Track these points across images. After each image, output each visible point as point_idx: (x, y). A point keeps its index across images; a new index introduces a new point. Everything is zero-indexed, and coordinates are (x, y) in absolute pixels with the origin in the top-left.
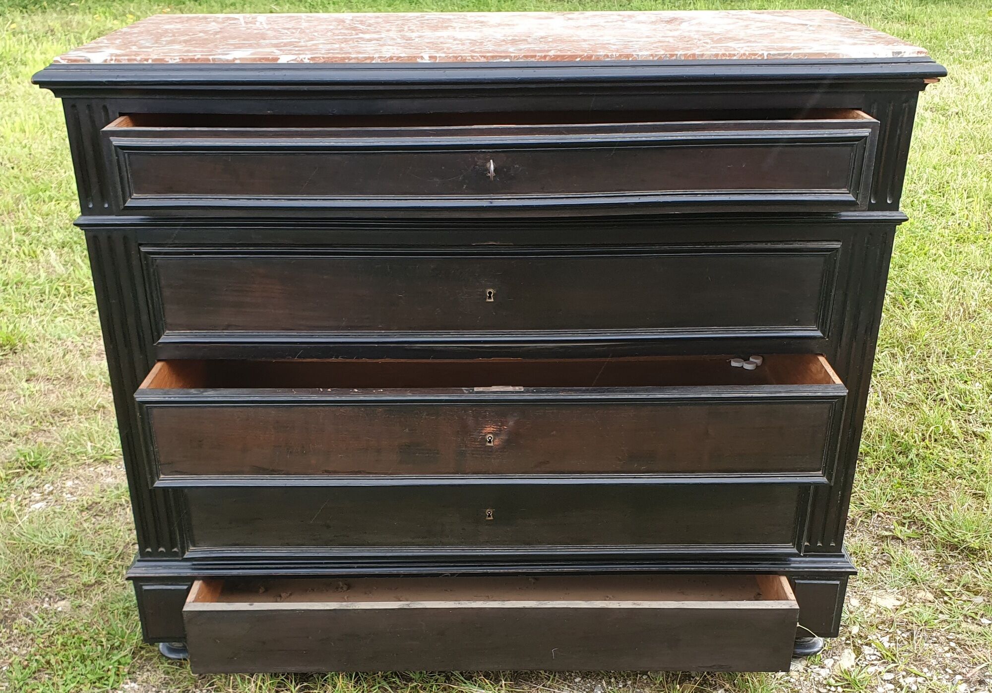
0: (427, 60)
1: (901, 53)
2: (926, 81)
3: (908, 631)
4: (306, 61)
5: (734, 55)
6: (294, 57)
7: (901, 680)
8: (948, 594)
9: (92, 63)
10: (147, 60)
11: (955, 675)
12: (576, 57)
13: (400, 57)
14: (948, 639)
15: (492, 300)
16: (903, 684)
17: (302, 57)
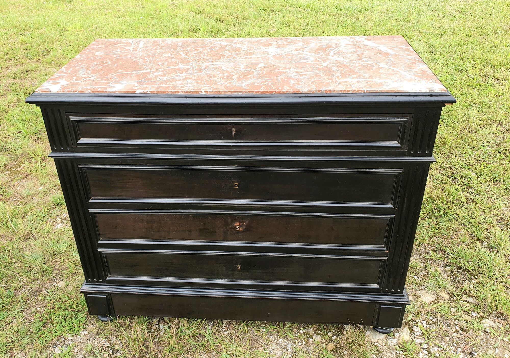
0: (203, 93)
1: (433, 90)
2: (445, 104)
3: (436, 318)
4: (148, 92)
5: (350, 91)
6: (143, 91)
7: (431, 350)
8: (456, 296)
9: (52, 92)
10: (76, 91)
11: (458, 347)
12: (273, 92)
13: (191, 92)
14: (455, 324)
16: (432, 352)
17: (146, 90)
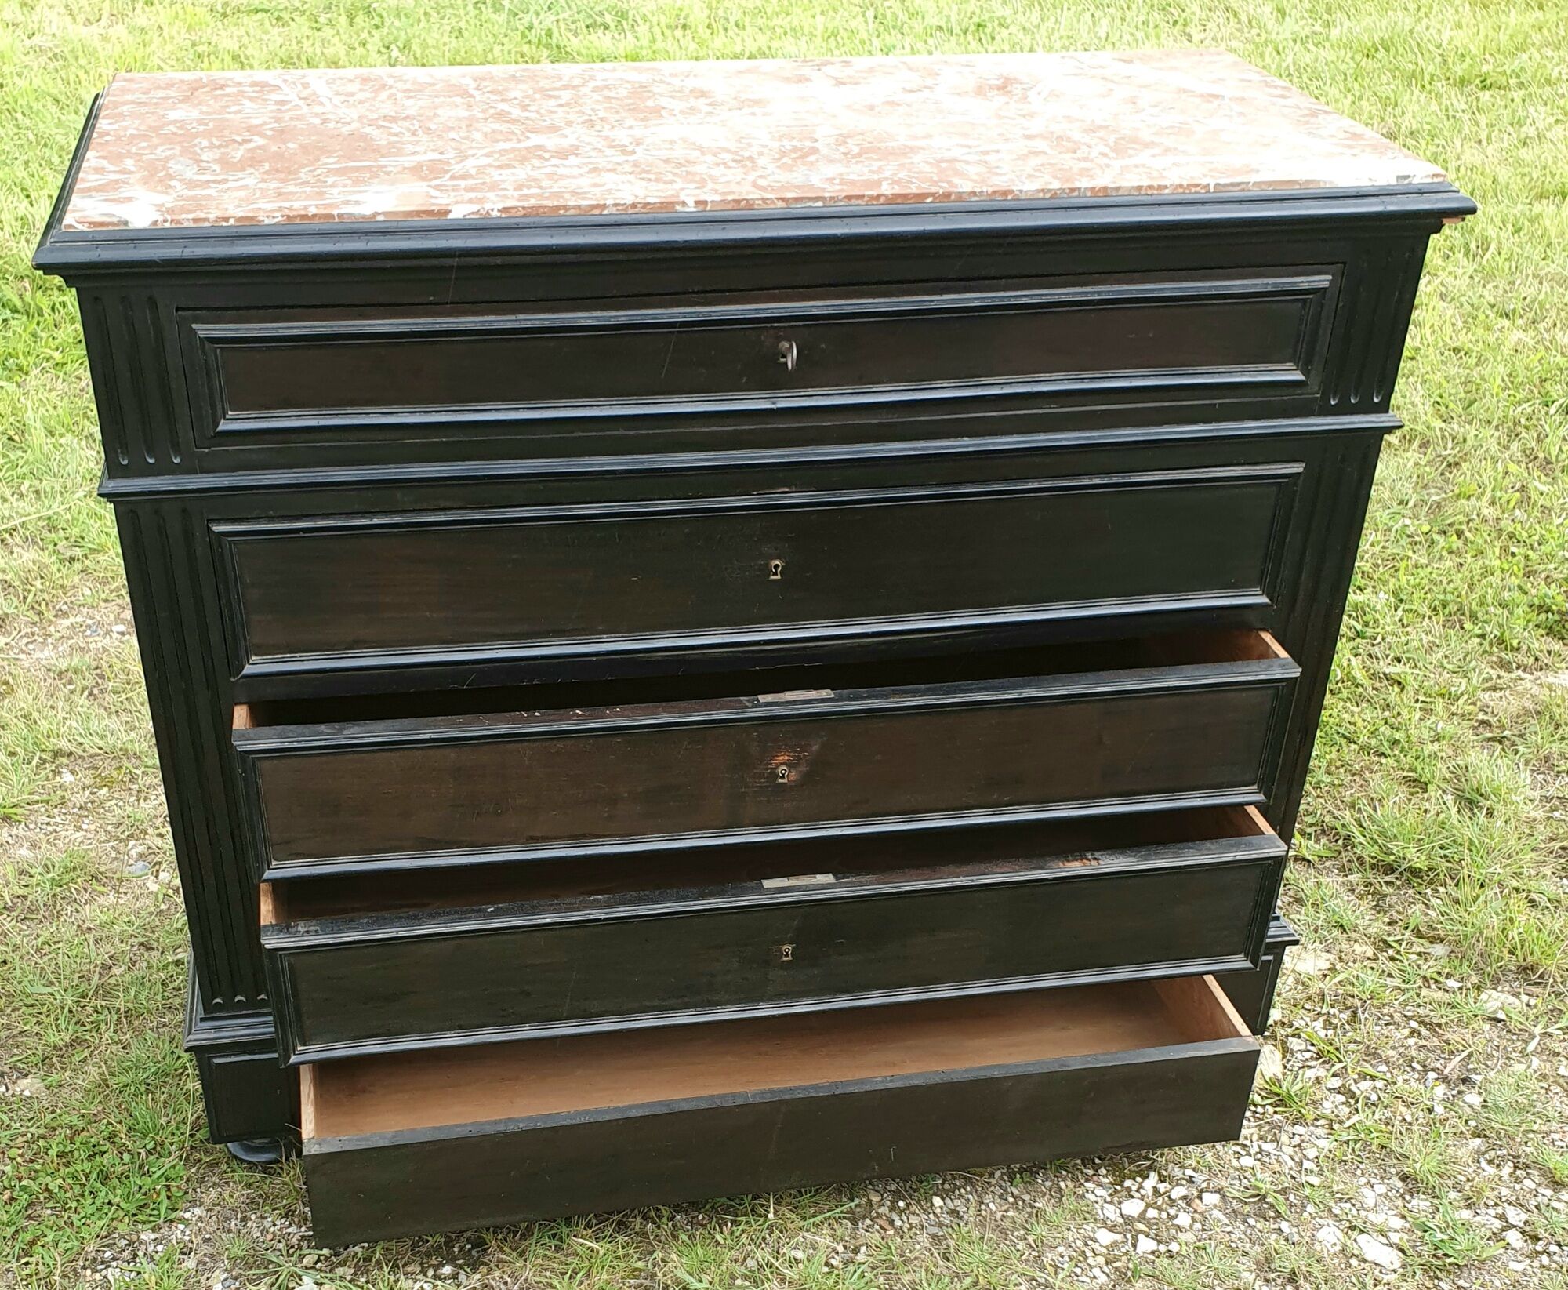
0: (691, 208)
1: (1409, 177)
2: (1443, 221)
3: (1347, 1009)
4: (495, 214)
6: (475, 208)
7: (1354, 1088)
8: (1393, 944)
9: (131, 226)
10: (227, 219)
11: (1426, 1071)
13: (649, 204)
14: (1405, 1016)
15: (779, 577)
16: (1358, 1093)
17: (487, 206)
